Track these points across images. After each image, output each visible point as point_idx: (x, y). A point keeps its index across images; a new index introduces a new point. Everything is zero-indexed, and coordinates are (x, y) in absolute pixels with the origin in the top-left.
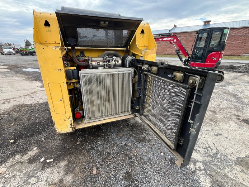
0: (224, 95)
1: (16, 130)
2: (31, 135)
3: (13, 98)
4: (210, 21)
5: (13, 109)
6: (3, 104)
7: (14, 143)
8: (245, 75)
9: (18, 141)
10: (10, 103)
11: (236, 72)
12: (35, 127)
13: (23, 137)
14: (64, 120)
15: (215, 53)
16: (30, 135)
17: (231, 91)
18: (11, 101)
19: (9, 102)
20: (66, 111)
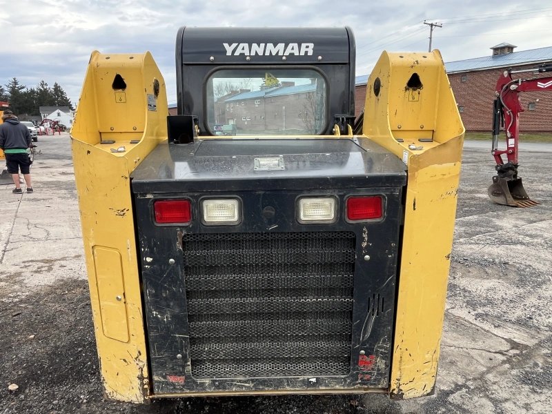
1: (34, 355)
2: (61, 380)
3: (64, 259)
5: (52, 290)
6: (36, 272)
7: (17, 393)
9: (27, 391)
10: (51, 272)
12: (77, 356)
13: (42, 381)
14: (125, 361)
16: (58, 377)
18: (56, 266)
19: (50, 269)
20: (131, 334)
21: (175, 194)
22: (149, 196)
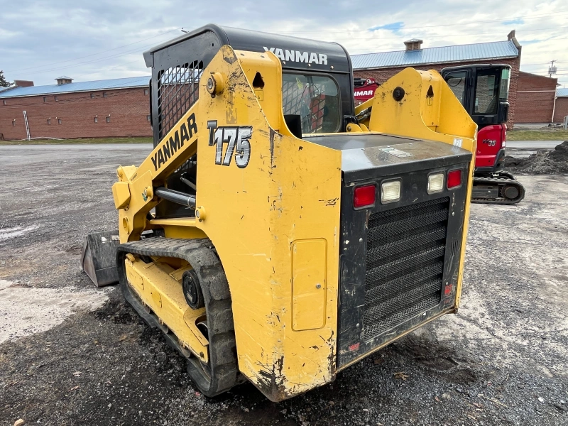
0: (551, 236)
4: (421, 42)
8: (553, 178)
11: (528, 172)
14: (315, 347)
15: (491, 127)
17: (556, 223)
20: (327, 316)
21: (368, 180)
22: (352, 184)
